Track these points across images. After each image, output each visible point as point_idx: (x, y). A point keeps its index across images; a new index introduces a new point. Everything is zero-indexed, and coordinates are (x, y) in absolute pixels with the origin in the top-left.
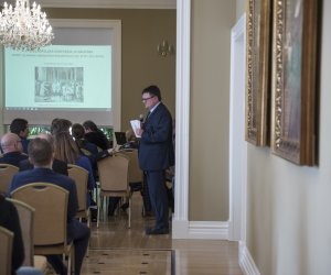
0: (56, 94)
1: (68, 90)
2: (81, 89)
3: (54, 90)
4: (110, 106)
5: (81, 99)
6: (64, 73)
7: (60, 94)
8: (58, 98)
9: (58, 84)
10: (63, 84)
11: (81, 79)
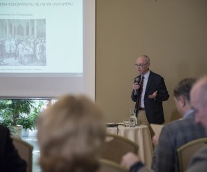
0: (10, 55)
1: (25, 49)
2: (43, 48)
3: (7, 50)
4: (81, 71)
5: (44, 62)
6: (20, 27)
7: (15, 55)
8: (12, 60)
9: (13, 42)
10: (19, 42)
11: (42, 35)
